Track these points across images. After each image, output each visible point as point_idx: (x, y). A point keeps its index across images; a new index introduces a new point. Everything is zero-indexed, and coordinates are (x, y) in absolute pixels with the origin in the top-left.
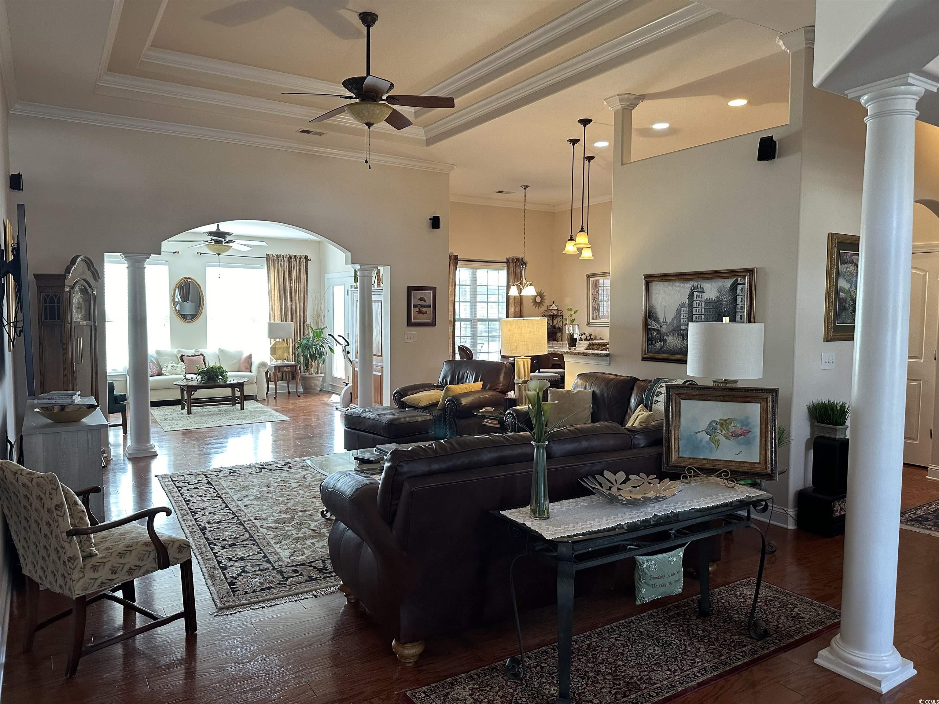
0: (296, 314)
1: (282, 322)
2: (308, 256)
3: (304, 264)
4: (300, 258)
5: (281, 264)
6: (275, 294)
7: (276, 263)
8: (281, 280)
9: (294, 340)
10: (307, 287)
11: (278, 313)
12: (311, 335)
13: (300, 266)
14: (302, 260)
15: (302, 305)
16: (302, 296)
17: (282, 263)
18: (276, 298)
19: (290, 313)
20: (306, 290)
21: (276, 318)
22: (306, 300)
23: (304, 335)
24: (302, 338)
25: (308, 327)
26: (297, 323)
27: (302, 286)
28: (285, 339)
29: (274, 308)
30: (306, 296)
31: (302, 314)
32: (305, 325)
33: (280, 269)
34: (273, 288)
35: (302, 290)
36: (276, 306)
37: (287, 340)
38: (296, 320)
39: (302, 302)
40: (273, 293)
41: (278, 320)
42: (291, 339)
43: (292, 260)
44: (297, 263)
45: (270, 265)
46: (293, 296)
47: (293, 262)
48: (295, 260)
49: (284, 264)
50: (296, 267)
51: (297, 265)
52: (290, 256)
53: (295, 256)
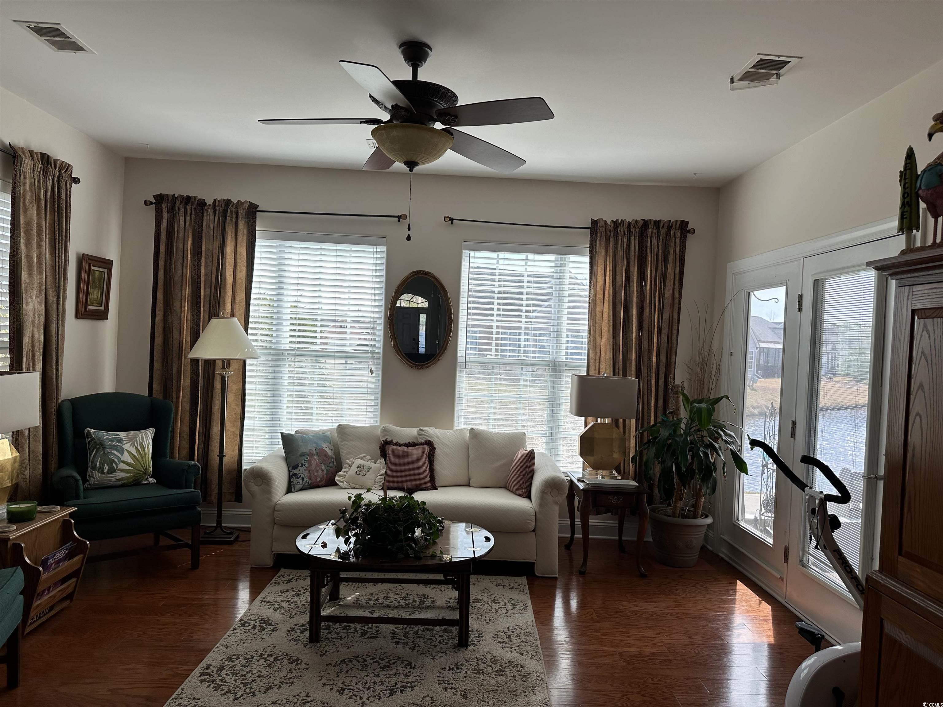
0: (650, 358)
1: (616, 378)
2: (687, 223)
3: (678, 241)
4: (670, 228)
5: (623, 242)
6: (603, 312)
7: (612, 239)
8: (621, 280)
9: (642, 422)
10: (680, 295)
11: (606, 355)
12: (684, 414)
13: (666, 247)
14: (672, 232)
15: (664, 338)
16: (666, 316)
17: (625, 240)
18: (605, 321)
19: (634, 357)
20: (677, 302)
21: (603, 366)
22: (675, 327)
23: (664, 413)
24: (659, 420)
25: (677, 393)
26: (649, 382)
27: (668, 293)
28: (621, 420)
29: (598, 342)
30: (676, 317)
31: (663, 358)
32: (670, 387)
33: (620, 253)
34: (600, 296)
35: (668, 303)
36: (604, 340)
37: (624, 421)
38: (649, 374)
39: (665, 332)
40: (599, 309)
41: (606, 373)
42: (633, 421)
43: (650, 233)
44: (661, 240)
45: (598, 245)
46: (644, 316)
47: (651, 237)
48: (658, 232)
49: (629, 242)
50: (658, 247)
51: (660, 243)
52: (646, 224)
53: (657, 223)
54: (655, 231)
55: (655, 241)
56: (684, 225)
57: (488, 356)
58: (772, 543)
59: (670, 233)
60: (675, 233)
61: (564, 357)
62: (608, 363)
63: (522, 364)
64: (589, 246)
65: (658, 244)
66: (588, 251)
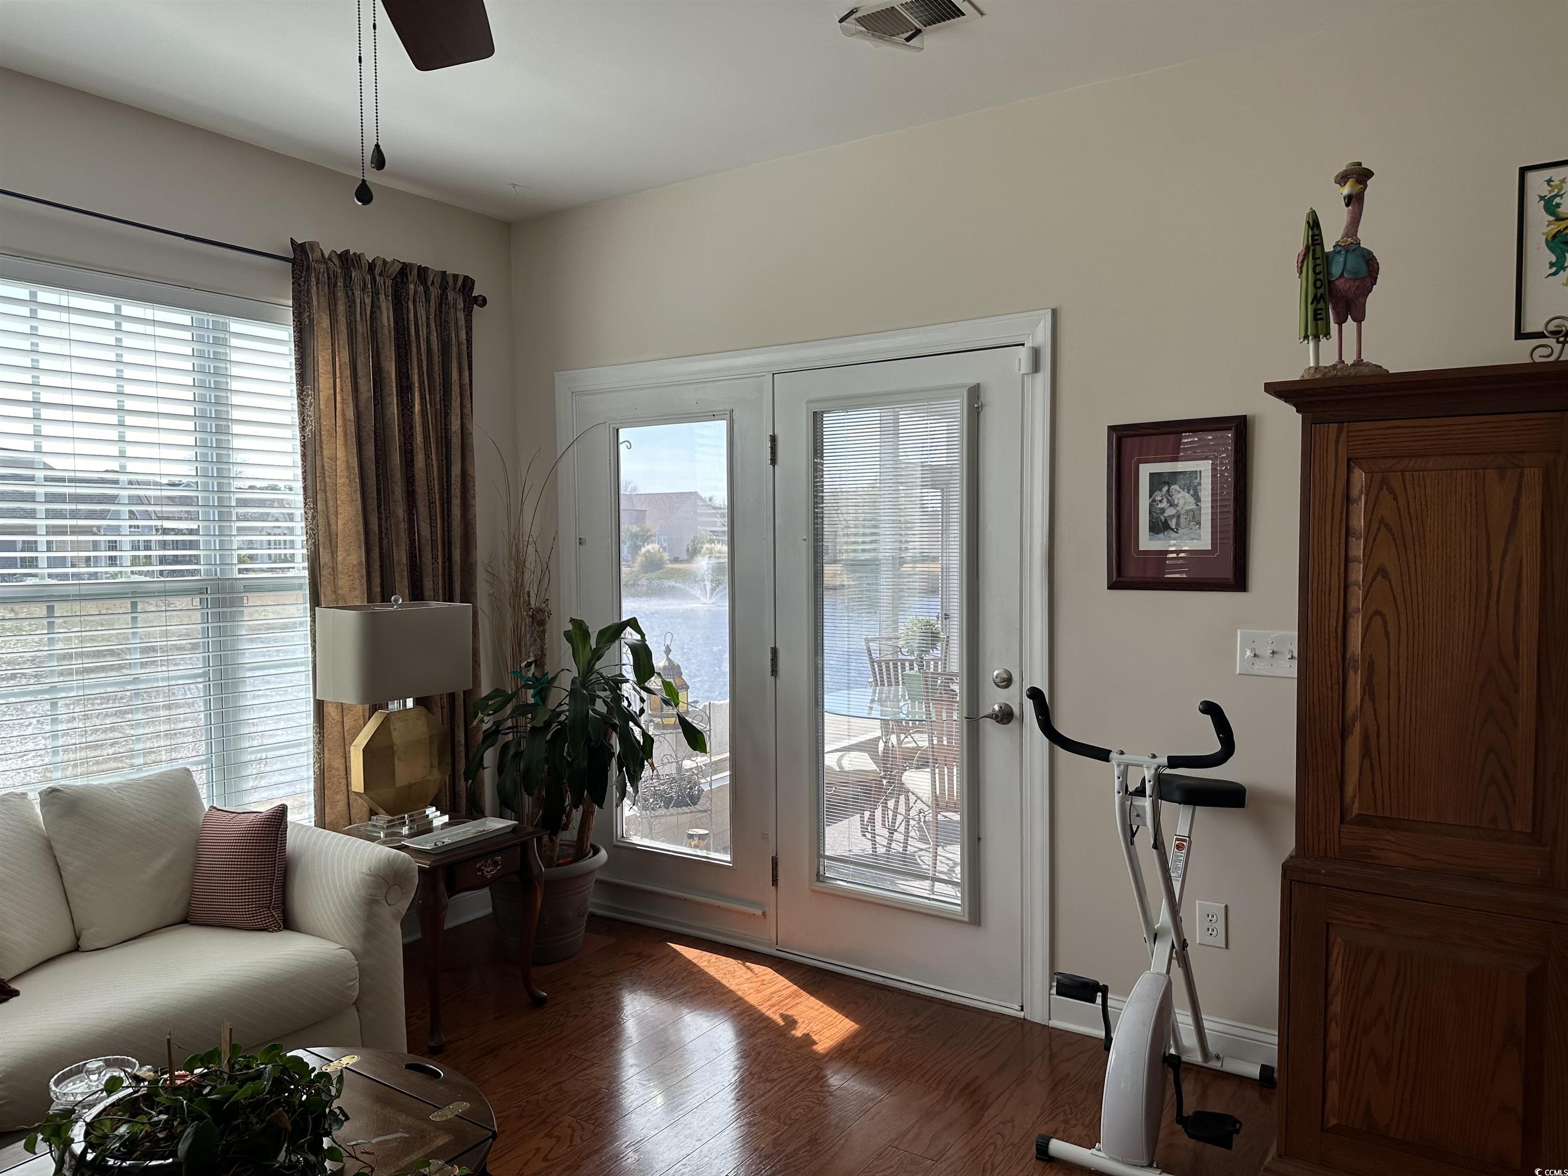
0: (436, 559)
2: (472, 282)
3: (460, 319)
4: (444, 287)
5: (363, 304)
6: (335, 459)
7: (341, 293)
8: (368, 388)
11: (350, 557)
13: (442, 327)
14: (449, 296)
15: (457, 515)
16: (457, 469)
17: (368, 301)
18: (341, 479)
19: (405, 557)
20: (471, 441)
21: (342, 581)
22: (473, 492)
27: (456, 423)
29: (333, 527)
30: (472, 471)
31: (458, 557)
33: (360, 329)
34: (326, 422)
35: (457, 442)
36: (340, 523)
38: (437, 590)
39: (457, 502)
40: (327, 451)
43: (412, 292)
44: (432, 310)
45: (315, 303)
46: (416, 470)
47: (414, 301)
48: (425, 292)
49: (375, 306)
50: (428, 326)
51: (432, 317)
52: (405, 269)
53: (423, 272)
54: (421, 289)
55: (422, 312)
56: (468, 284)
57: (30, 581)
58: (729, 859)
59: (447, 299)
60: (455, 300)
61: (236, 569)
62: (357, 575)
63: (134, 594)
64: (290, 303)
65: (428, 318)
66: (289, 315)
